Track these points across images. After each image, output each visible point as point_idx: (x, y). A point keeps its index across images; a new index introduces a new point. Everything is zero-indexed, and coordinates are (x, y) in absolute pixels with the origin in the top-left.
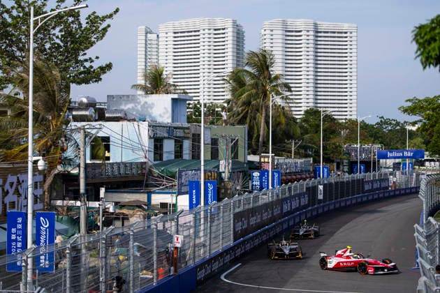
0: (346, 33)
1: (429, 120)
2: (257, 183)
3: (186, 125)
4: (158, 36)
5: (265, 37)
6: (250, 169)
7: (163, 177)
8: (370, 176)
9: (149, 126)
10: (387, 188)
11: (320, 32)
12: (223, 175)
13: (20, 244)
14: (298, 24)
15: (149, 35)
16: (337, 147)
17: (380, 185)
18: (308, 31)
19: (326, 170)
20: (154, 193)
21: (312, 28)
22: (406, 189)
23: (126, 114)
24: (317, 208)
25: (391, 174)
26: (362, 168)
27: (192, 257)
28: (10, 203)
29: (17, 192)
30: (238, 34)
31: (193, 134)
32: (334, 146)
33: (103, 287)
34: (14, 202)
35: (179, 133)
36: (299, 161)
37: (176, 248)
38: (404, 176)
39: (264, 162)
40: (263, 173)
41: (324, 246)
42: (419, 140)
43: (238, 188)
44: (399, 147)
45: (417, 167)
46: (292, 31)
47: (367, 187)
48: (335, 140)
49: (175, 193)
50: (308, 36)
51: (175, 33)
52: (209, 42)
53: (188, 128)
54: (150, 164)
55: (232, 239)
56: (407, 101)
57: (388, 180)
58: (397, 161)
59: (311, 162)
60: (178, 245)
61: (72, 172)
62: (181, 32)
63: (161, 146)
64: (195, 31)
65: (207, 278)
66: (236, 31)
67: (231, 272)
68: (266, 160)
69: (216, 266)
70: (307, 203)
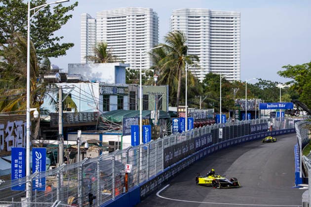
0: (232, 18)
1: (299, 81)
2: (176, 127)
3: (126, 85)
4: (96, 20)
5: (174, 21)
6: (171, 117)
7: (110, 123)
8: (254, 122)
9: (100, 86)
10: (267, 130)
11: (214, 18)
12: (153, 121)
13: (21, 170)
14: (197, 11)
15: (89, 20)
16: (230, 101)
17: (262, 128)
18: (205, 17)
19: (224, 117)
20: (105, 134)
21: (207, 14)
22: (279, 131)
23: (82, 78)
24: (218, 145)
25: (269, 120)
26: (249, 116)
27: (137, 180)
28: (9, 141)
29: (14, 134)
30: (154, 19)
31: (131, 92)
32: (228, 100)
33: (80, 201)
34: (12, 141)
35: (121, 91)
36: (205, 111)
37: (127, 173)
38: (278, 122)
39: (181, 112)
40: (181, 120)
41: (227, 172)
42: (287, 96)
43: (164, 130)
44: (273, 100)
45: (287, 115)
46: (193, 17)
47: (253, 130)
48: (229, 96)
49: (121, 134)
50: (205, 20)
51: (108, 18)
52: (133, 25)
53: (127, 88)
54: (100, 113)
55: (163, 167)
56: (283, 67)
57: (267, 124)
58: (273, 110)
59: (213, 111)
60: (129, 172)
61: (46, 119)
62: (113, 18)
63: (108, 100)
64: (123, 17)
65: (147, 195)
66: (152, 16)
67: (163, 190)
68: (182, 110)
69: (153, 186)
70: (211, 141)
